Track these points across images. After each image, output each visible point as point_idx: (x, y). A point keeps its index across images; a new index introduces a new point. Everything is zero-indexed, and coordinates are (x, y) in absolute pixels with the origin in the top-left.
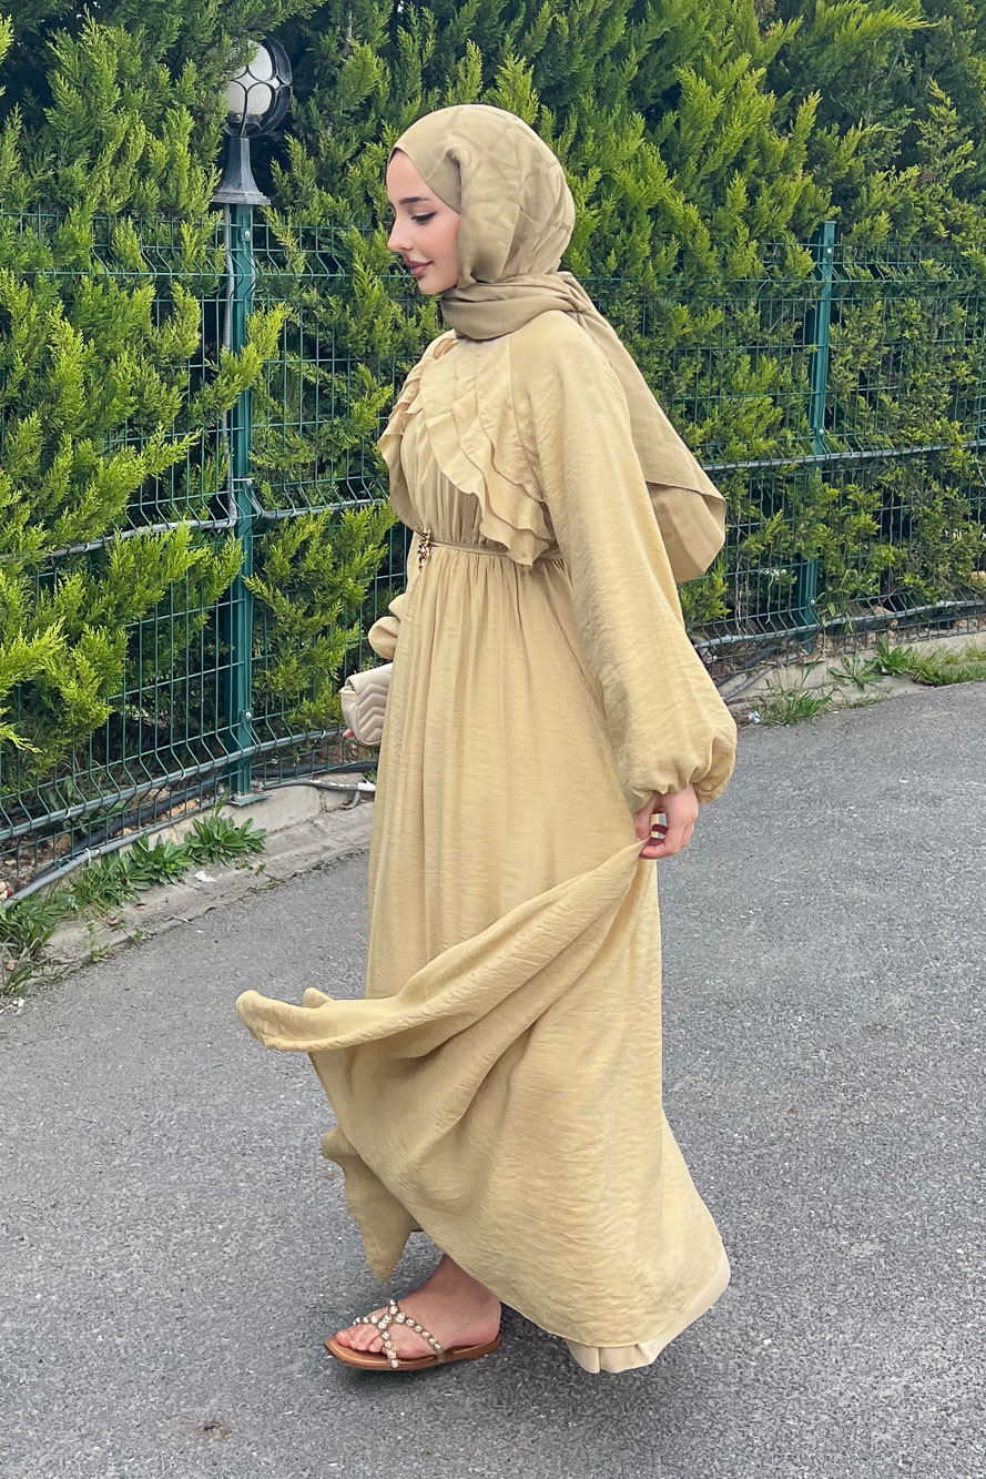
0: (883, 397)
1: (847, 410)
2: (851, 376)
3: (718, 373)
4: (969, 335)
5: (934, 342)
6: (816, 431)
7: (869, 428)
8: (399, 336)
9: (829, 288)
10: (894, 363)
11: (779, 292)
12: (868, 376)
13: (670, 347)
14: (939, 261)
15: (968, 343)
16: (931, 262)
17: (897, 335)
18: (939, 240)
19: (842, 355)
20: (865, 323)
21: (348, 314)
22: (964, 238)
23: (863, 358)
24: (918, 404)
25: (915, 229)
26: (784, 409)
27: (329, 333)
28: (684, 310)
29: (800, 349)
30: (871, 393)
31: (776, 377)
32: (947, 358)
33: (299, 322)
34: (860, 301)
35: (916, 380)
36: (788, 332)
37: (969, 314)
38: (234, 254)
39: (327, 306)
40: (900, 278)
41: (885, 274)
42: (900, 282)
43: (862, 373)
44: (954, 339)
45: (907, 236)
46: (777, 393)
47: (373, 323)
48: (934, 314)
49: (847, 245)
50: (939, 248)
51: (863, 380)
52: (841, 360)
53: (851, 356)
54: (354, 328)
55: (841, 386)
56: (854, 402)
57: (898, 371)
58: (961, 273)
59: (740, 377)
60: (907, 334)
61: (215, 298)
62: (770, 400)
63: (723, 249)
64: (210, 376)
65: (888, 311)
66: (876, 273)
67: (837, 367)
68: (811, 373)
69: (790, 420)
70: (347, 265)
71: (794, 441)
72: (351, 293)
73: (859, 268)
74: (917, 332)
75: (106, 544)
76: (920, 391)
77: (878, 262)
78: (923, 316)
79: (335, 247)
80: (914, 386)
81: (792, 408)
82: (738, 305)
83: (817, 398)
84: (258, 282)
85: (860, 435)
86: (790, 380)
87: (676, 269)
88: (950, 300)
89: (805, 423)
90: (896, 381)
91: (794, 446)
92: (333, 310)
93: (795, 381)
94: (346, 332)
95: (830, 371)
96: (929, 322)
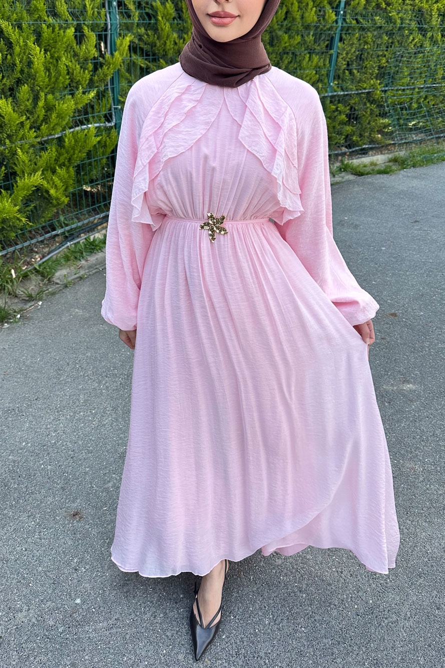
0: (355, 71)
1: (341, 76)
2: (344, 63)
3: (296, 62)
4: (387, 47)
5: (375, 49)
6: (330, 84)
7: (348, 83)
8: (176, 47)
9: (339, 28)
10: (360, 58)
11: (322, 29)
12: (350, 63)
13: (280, 51)
14: (380, 17)
15: (387, 50)
16: (378, 18)
17: (362, 47)
18: (382, 9)
19: (342, 55)
20: (351, 42)
21: (156, 38)
22: (391, 8)
23: (349, 57)
24: (366, 74)
25: (374, 4)
26: (320, 75)
27: (149, 46)
28: (286, 37)
29: (327, 52)
30: (350, 69)
31: (317, 63)
32: (378, 56)
33: (136, 41)
34: (350, 33)
35: (367, 65)
36: (323, 45)
37: (389, 39)
38: (110, 13)
39: (148, 35)
40: (366, 24)
41: (361, 22)
42: (366, 26)
43: (348, 62)
44: (382, 49)
45: (371, 7)
46: (317, 69)
47: (165, 42)
48: (376, 39)
49: (348, 9)
50: (381, 12)
51: (348, 65)
52: (341, 57)
53: (345, 55)
54: (158, 44)
55: (340, 66)
56: (344, 73)
57: (360, 61)
58: (387, 22)
59: (304, 63)
60: (366, 47)
61: (102, 32)
62: (314, 72)
63: (302, 11)
64: (101, 65)
65: (360, 37)
66: (358, 22)
67: (340, 59)
68: (330, 62)
69: (321, 80)
70: (155, 17)
71: (322, 88)
72: (157, 29)
73: (351, 20)
74: (369, 46)
75: (63, 135)
76: (367, 69)
77: (359, 18)
78: (372, 40)
79: (151, 9)
80: (366, 67)
81: (323, 75)
82: (306, 34)
83: (331, 72)
84: (120, 25)
85: (345, 85)
86: (322, 65)
87: (285, 19)
88: (382, 33)
89: (326, 81)
90: (359, 65)
91: (321, 90)
92: (150, 37)
93: (324, 65)
94: (155, 46)
95: (337, 61)
96: (374, 42)
